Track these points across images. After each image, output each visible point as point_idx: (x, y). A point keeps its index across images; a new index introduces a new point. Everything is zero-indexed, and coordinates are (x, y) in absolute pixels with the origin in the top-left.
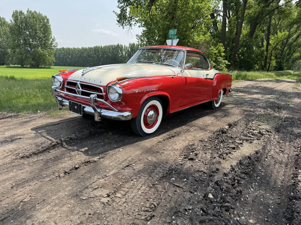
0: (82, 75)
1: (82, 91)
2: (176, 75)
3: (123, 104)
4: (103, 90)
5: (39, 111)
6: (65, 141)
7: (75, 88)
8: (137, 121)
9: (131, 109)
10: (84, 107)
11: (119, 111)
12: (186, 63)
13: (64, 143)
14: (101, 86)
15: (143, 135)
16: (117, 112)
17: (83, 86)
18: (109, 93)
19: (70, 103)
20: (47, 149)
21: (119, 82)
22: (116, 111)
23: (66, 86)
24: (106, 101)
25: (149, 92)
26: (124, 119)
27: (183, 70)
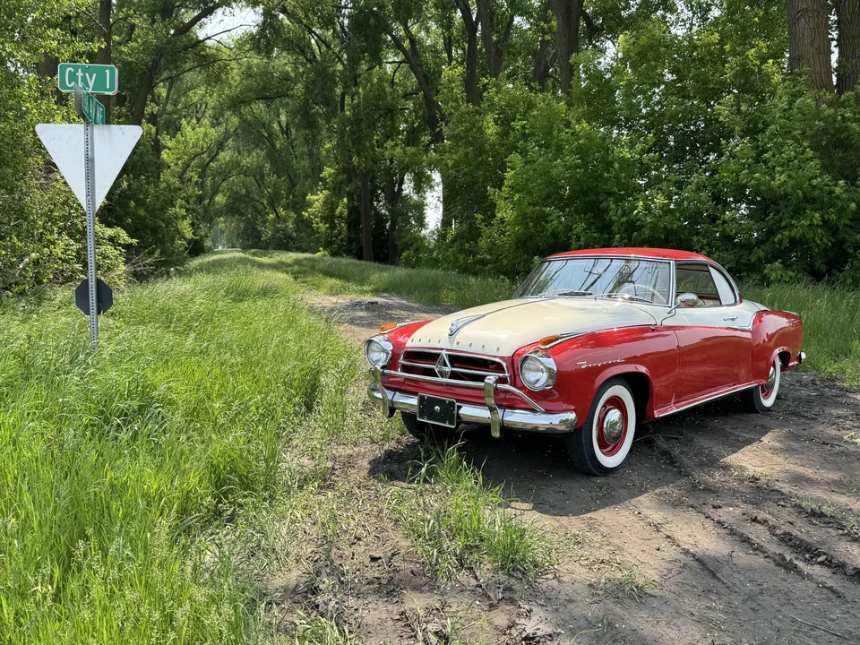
0: (450, 335)
1: (452, 371)
2: (659, 324)
3: (554, 395)
4: (504, 364)
7: (433, 366)
8: (584, 435)
9: (573, 407)
10: (459, 407)
11: (548, 412)
12: (678, 294)
14: (501, 358)
16: (544, 413)
17: (456, 360)
18: (524, 371)
19: (421, 399)
21: (547, 347)
22: (541, 412)
23: (401, 361)
24: (515, 386)
25: (608, 366)
26: (563, 428)
27: (674, 310)
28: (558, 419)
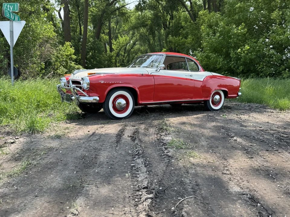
0: (74, 75)
2: (150, 74)
3: (91, 91)
7: (69, 85)
8: (105, 105)
10: (72, 96)
11: (89, 96)
14: (81, 80)
19: (66, 95)
21: (89, 76)
24: (83, 89)
25: (114, 84)
26: (95, 101)
27: (159, 70)
28: (93, 99)
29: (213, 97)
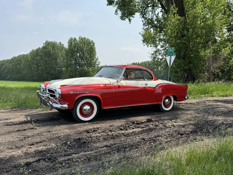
0: (50, 84)
1: (48, 93)
5: (39, 108)
6: (34, 121)
8: (74, 111)
11: (61, 104)
13: (33, 122)
15: (80, 121)
19: (43, 100)
20: (22, 123)
21: (61, 87)
22: (59, 104)
24: (57, 98)
27: (119, 81)
29: (165, 100)
